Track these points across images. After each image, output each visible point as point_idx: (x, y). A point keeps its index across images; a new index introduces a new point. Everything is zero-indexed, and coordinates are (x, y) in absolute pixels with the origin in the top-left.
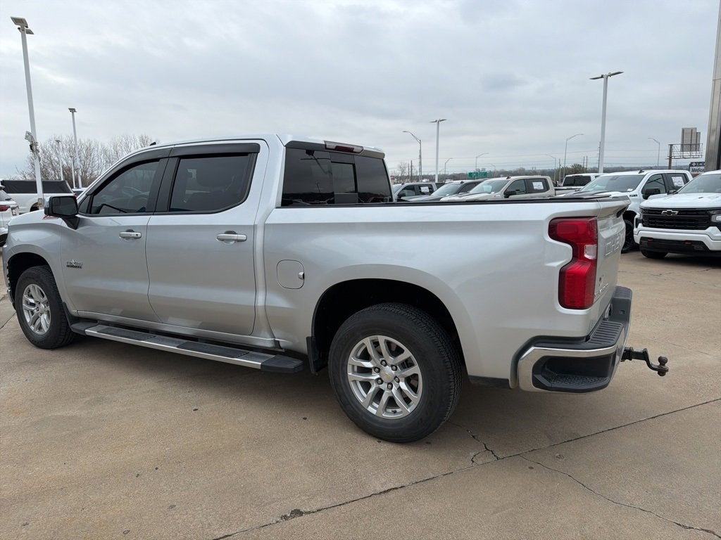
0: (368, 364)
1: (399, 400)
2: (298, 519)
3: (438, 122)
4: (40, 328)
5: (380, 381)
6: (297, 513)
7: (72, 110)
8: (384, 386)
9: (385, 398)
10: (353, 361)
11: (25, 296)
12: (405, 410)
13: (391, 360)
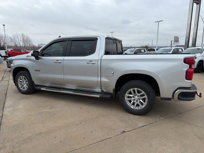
0: (131, 96)
1: (140, 104)
2: (125, 133)
3: (112, 32)
4: (24, 88)
5: (134, 100)
6: (124, 132)
7: (4, 25)
8: (135, 101)
9: (136, 104)
10: (127, 95)
11: (19, 79)
12: (141, 107)
13: (138, 94)
